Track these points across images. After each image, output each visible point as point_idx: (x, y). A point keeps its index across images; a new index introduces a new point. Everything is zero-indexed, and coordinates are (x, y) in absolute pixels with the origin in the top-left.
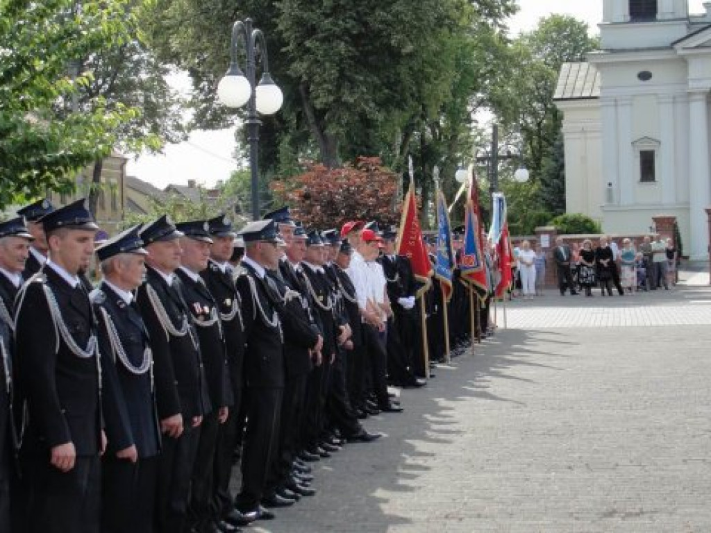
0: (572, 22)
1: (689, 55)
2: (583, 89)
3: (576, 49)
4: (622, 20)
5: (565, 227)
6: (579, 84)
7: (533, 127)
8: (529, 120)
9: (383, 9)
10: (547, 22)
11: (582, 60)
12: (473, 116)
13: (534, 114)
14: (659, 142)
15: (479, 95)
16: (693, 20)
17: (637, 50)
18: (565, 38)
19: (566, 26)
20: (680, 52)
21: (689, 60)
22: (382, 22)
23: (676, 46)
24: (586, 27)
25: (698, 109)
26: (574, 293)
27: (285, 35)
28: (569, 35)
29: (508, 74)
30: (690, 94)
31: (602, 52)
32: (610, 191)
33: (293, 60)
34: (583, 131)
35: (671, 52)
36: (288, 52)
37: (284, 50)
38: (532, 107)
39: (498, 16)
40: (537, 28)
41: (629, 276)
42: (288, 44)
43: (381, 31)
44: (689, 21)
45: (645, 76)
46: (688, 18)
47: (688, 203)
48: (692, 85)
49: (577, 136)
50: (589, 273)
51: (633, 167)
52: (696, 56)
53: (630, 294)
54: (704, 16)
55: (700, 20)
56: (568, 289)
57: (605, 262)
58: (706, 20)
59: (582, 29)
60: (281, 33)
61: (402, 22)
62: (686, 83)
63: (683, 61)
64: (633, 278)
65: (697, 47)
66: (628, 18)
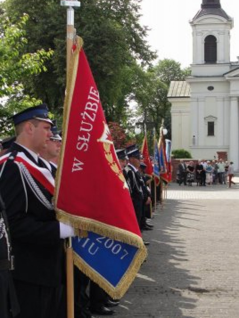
0: (173, 62)
1: (230, 80)
2: (181, 93)
3: (175, 75)
4: (200, 63)
5: (177, 155)
6: (179, 91)
7: (155, 109)
8: (153, 106)
9: (100, 55)
10: (162, 62)
11: (184, 80)
12: (128, 103)
13: (155, 103)
14: (216, 118)
15: (132, 94)
16: (233, 64)
17: (208, 77)
18: (170, 69)
19: (171, 64)
20: (227, 78)
21: (231, 82)
22: (99, 61)
23: (226, 76)
24: (180, 64)
25: (234, 103)
26: (185, 184)
27: (55, 65)
28: (172, 68)
29: (145, 85)
30: (230, 97)
31: (192, 77)
32: (194, 140)
33: (58, 76)
34: (180, 112)
35: (223, 78)
36: (56, 73)
37: (54, 72)
38: (154, 100)
39: (149, 59)
40: (158, 65)
41: (209, 178)
42: (56, 69)
43: (98, 65)
44: (231, 64)
45: (211, 88)
46: (230, 63)
47: (229, 146)
48: (232, 93)
49: (178, 114)
50: (191, 176)
51: (204, 129)
52: (234, 80)
53: (209, 186)
54: (237, 62)
55: (235, 64)
56: (183, 183)
57: (199, 171)
58: (238, 64)
59: (178, 66)
60: (53, 64)
61: (107, 61)
62: (229, 92)
63: (228, 82)
64: (211, 179)
65: (235, 76)
66: (204, 62)
